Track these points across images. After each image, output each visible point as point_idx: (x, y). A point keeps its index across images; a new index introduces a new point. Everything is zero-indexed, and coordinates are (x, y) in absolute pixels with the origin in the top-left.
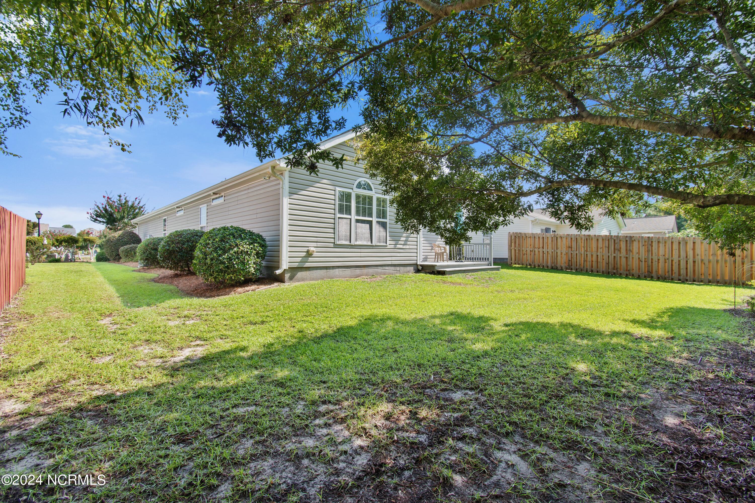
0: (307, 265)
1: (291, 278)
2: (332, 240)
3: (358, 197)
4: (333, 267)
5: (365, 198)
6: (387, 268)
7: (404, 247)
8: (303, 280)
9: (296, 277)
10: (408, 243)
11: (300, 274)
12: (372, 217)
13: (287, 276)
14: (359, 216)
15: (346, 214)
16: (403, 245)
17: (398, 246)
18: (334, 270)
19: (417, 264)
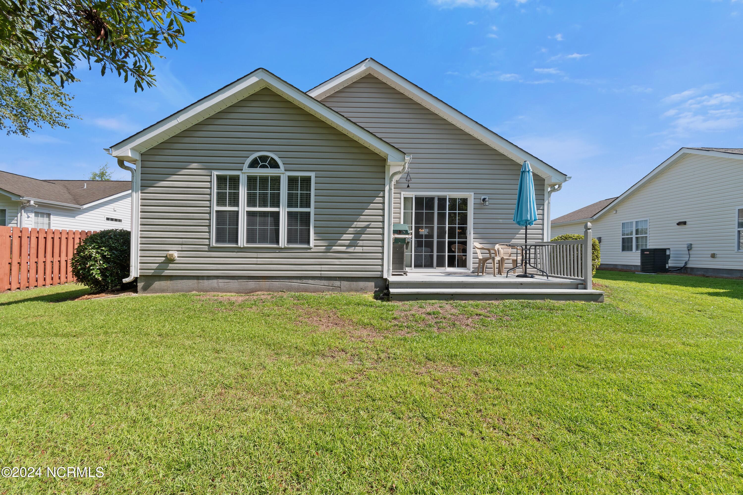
0: (167, 273)
1: (145, 289)
2: (207, 242)
3: (251, 180)
4: (209, 278)
5: (264, 180)
6: (310, 281)
7: (351, 249)
8: (163, 291)
9: (152, 287)
10: (361, 243)
11: (157, 284)
12: (278, 206)
13: (140, 285)
14: (255, 206)
15: (230, 205)
16: (348, 246)
17: (335, 248)
18: (210, 281)
19: (381, 277)
